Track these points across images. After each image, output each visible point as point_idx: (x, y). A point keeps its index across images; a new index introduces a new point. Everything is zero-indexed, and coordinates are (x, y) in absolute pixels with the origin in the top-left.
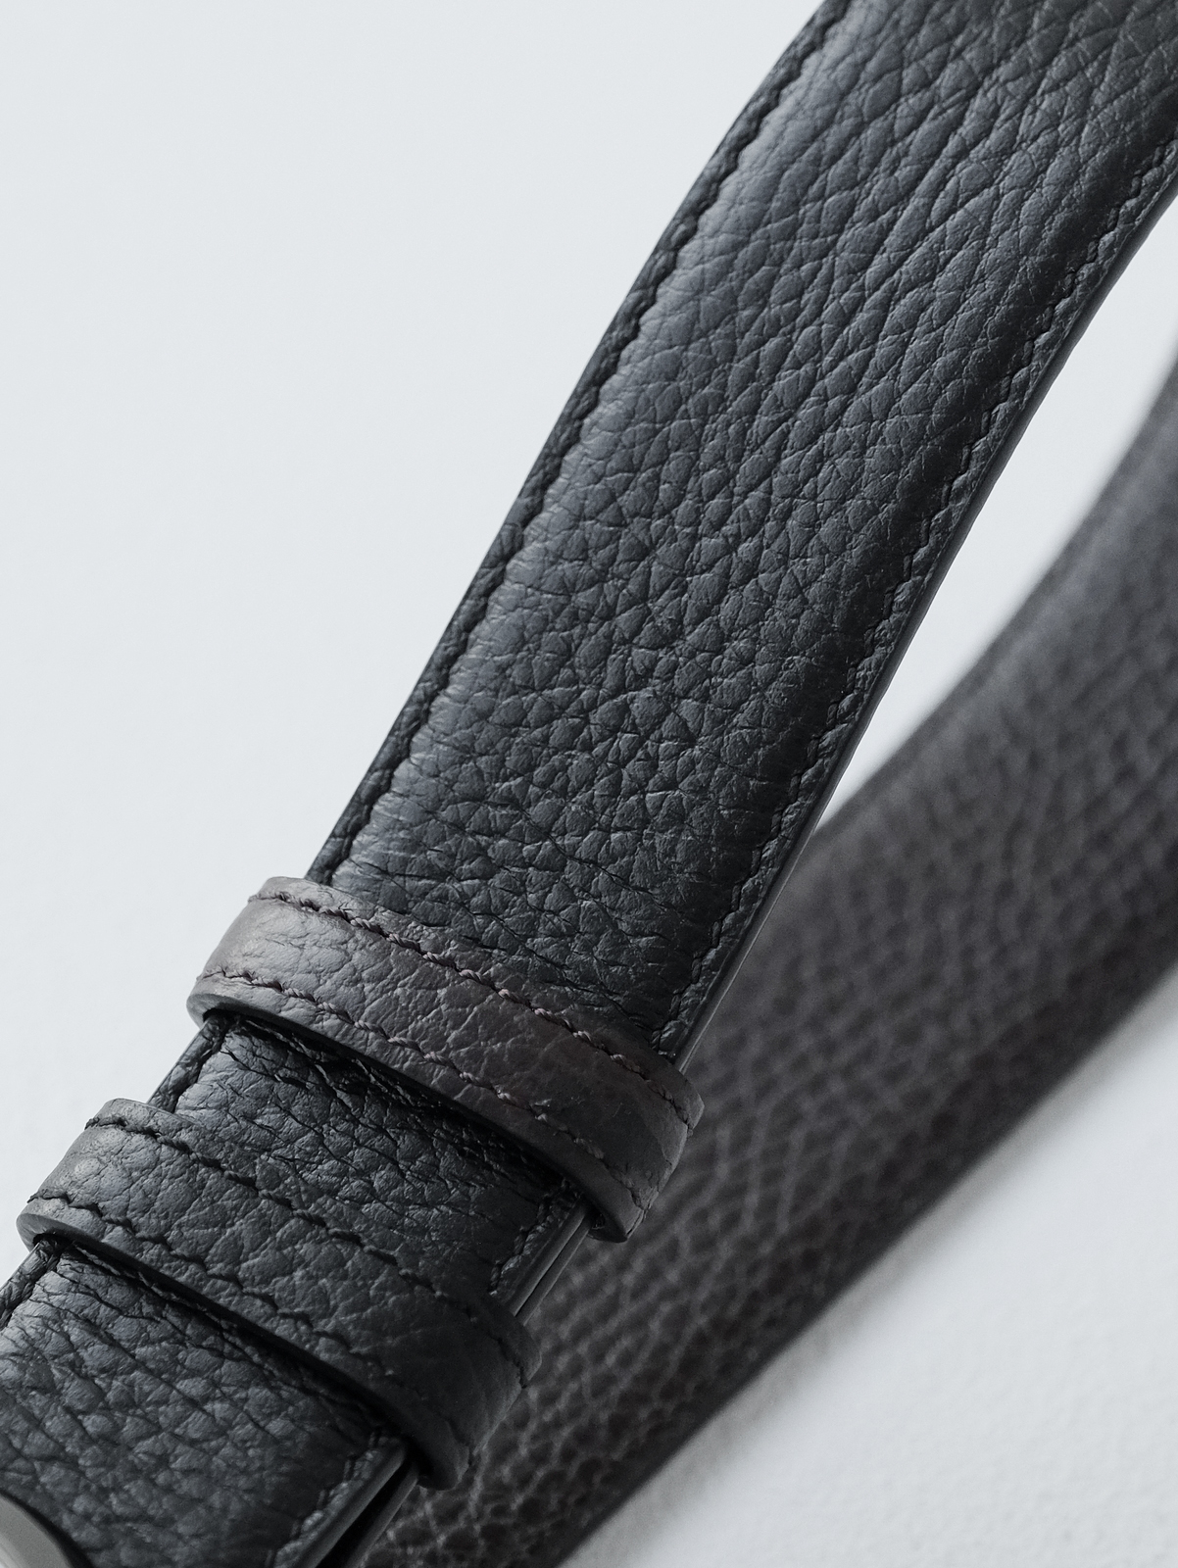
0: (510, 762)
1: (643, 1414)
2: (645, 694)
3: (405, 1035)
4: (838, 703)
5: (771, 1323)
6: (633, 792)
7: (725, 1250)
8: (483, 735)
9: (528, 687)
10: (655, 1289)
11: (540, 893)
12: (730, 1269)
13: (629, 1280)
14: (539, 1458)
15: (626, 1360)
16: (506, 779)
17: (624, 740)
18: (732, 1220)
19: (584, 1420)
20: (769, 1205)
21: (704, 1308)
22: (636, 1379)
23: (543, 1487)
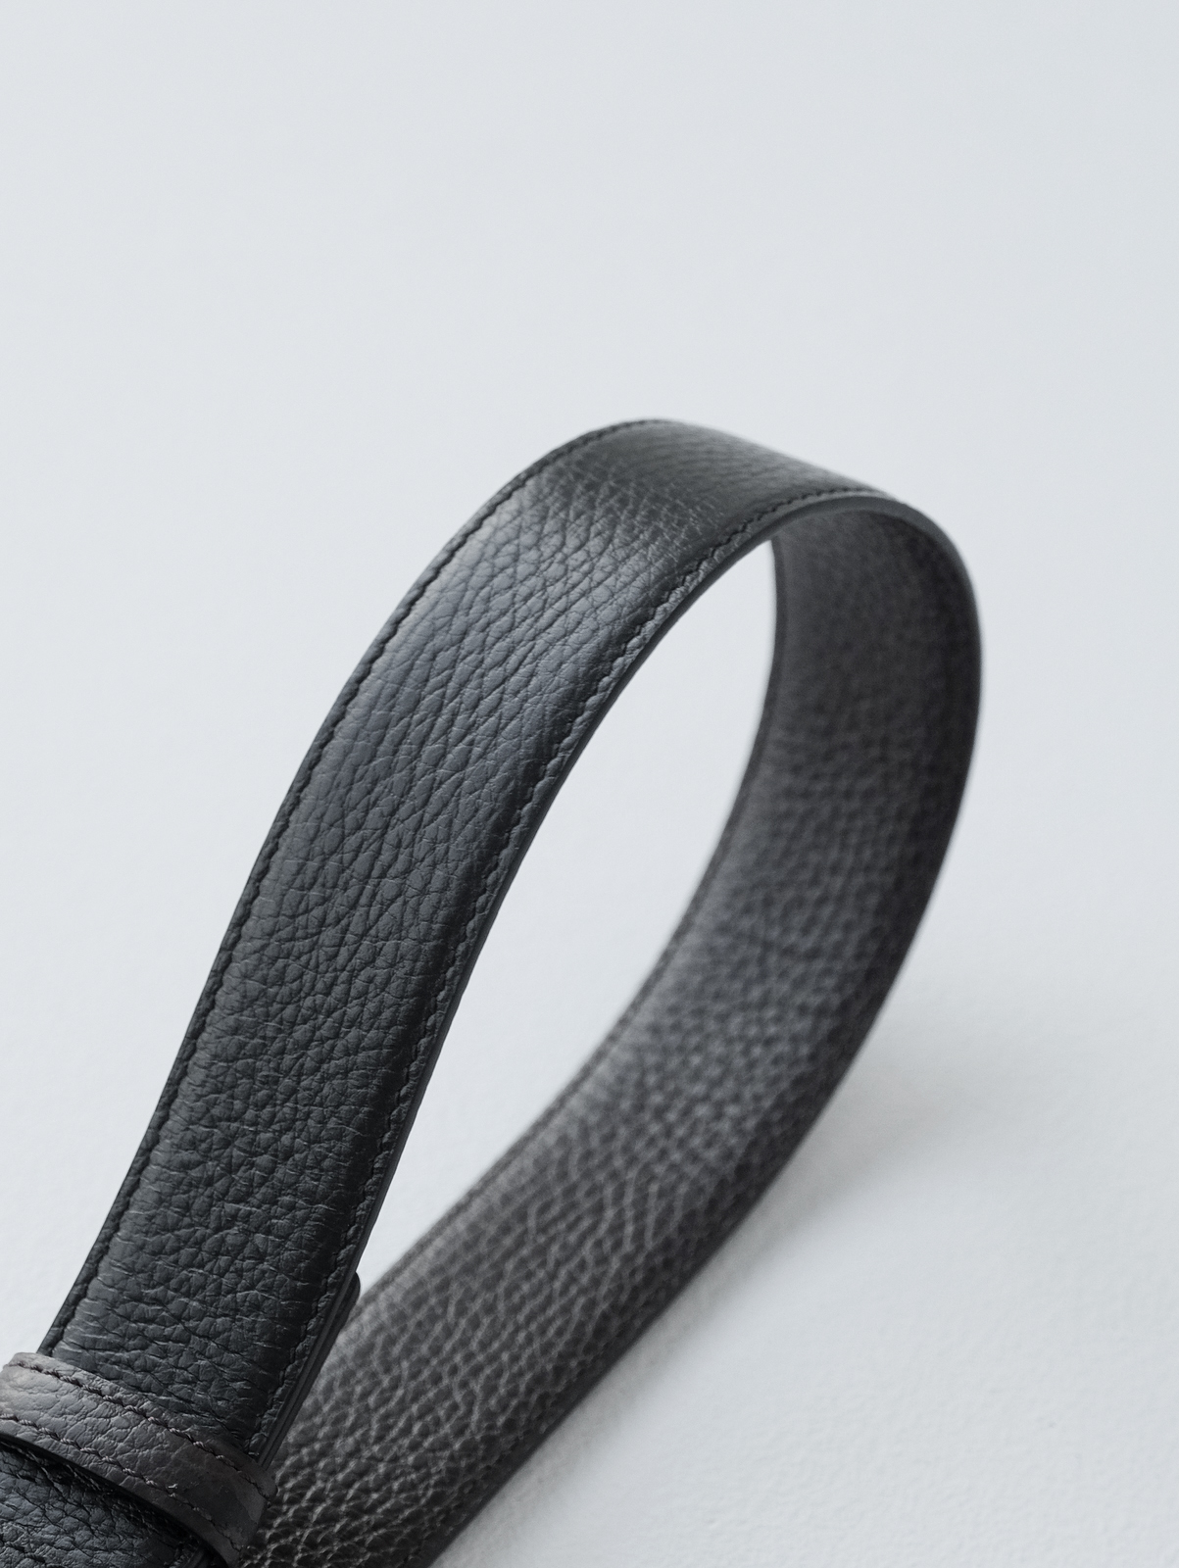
0: (156, 1277)
1: (574, 1363)
2: (235, 1230)
3: (90, 1447)
4: (347, 1231)
5: (647, 1304)
6: (228, 1293)
7: (615, 1263)
8: (140, 1261)
9: (166, 1229)
10: (574, 1290)
11: (176, 1357)
12: (619, 1274)
13: (557, 1285)
14: (512, 1394)
15: (560, 1332)
16: (154, 1287)
17: (223, 1260)
18: (617, 1245)
19: (538, 1368)
20: (639, 1235)
21: (605, 1298)
22: (567, 1343)
23: (517, 1410)
